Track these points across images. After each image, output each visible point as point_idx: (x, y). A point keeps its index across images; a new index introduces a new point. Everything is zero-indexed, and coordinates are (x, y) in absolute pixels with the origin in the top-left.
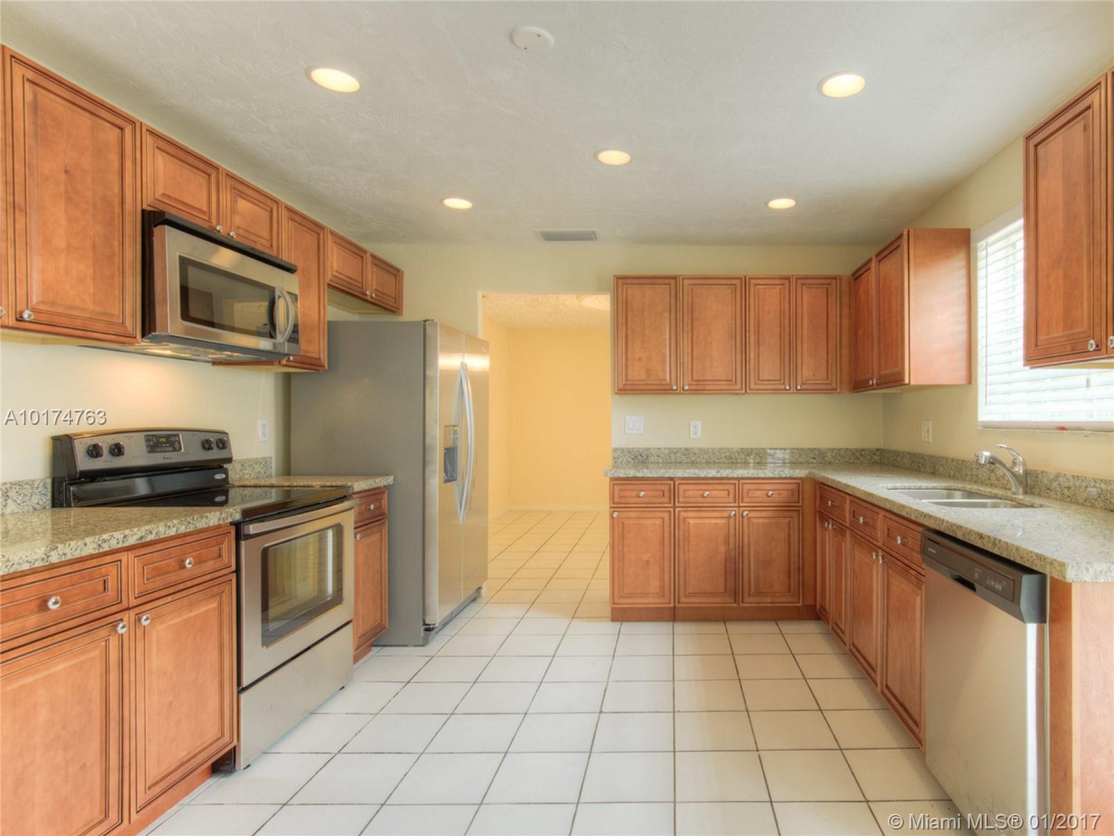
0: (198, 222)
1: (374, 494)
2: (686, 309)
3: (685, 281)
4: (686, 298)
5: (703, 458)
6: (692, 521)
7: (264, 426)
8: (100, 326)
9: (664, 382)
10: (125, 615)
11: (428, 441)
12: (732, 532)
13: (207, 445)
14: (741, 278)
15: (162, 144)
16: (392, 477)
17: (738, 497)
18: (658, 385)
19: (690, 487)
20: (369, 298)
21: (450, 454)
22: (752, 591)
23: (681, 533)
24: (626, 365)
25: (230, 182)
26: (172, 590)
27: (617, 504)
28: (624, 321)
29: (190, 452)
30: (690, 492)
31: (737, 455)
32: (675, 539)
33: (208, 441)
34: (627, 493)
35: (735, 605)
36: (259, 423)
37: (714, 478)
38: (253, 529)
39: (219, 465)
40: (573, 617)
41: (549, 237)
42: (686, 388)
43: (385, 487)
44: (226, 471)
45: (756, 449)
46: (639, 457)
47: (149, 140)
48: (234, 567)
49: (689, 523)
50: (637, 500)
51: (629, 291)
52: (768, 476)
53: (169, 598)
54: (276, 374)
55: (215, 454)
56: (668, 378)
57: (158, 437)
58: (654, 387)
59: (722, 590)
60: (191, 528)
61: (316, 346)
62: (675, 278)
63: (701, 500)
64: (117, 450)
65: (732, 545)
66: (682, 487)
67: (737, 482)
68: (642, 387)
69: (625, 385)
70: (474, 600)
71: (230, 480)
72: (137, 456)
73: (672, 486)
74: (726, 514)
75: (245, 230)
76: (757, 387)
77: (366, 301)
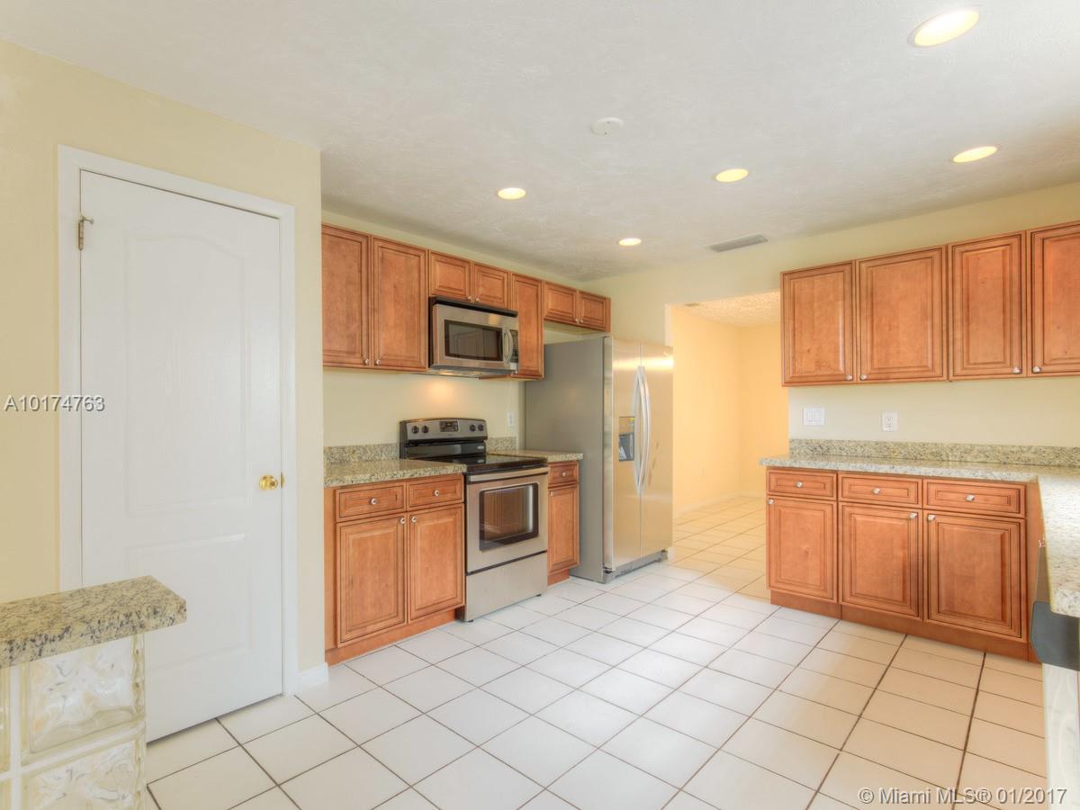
0: (458, 297)
1: (568, 465)
2: (864, 294)
3: (863, 265)
4: (863, 283)
5: (900, 453)
6: (859, 518)
7: (511, 417)
8: (409, 364)
9: (837, 373)
10: (405, 515)
11: (606, 429)
12: (913, 536)
13: (472, 428)
14: (941, 249)
15: (439, 258)
16: (582, 455)
17: (922, 496)
18: (829, 375)
19: (856, 482)
20: (578, 324)
21: (625, 440)
22: (943, 608)
23: (846, 529)
24: (794, 358)
25: (477, 268)
26: (427, 507)
27: (775, 492)
28: (791, 317)
29: (462, 432)
30: (861, 487)
31: (948, 452)
32: (840, 535)
33: (473, 426)
34: (784, 483)
35: (918, 619)
36: (508, 415)
37: (886, 475)
38: (473, 478)
39: (481, 440)
40: (737, 592)
41: (720, 249)
42: (864, 377)
43: (577, 461)
44: (485, 445)
45: (978, 445)
46: (819, 449)
47: (433, 258)
48: (463, 500)
49: (855, 520)
50: (794, 490)
51: (797, 285)
52: (965, 477)
53: (427, 511)
54: (520, 382)
55: (477, 434)
56: (841, 368)
57: (446, 423)
58: (826, 378)
59: (899, 598)
60: (437, 474)
61: (536, 364)
62: (850, 263)
63: (871, 496)
64: (426, 430)
65: (913, 550)
66: (847, 482)
67: (920, 481)
68: (812, 379)
69: (792, 377)
70: (659, 561)
71: (487, 450)
72: (435, 433)
73: (835, 479)
74: (904, 515)
75: (487, 296)
76: (965, 372)
77: (577, 326)
